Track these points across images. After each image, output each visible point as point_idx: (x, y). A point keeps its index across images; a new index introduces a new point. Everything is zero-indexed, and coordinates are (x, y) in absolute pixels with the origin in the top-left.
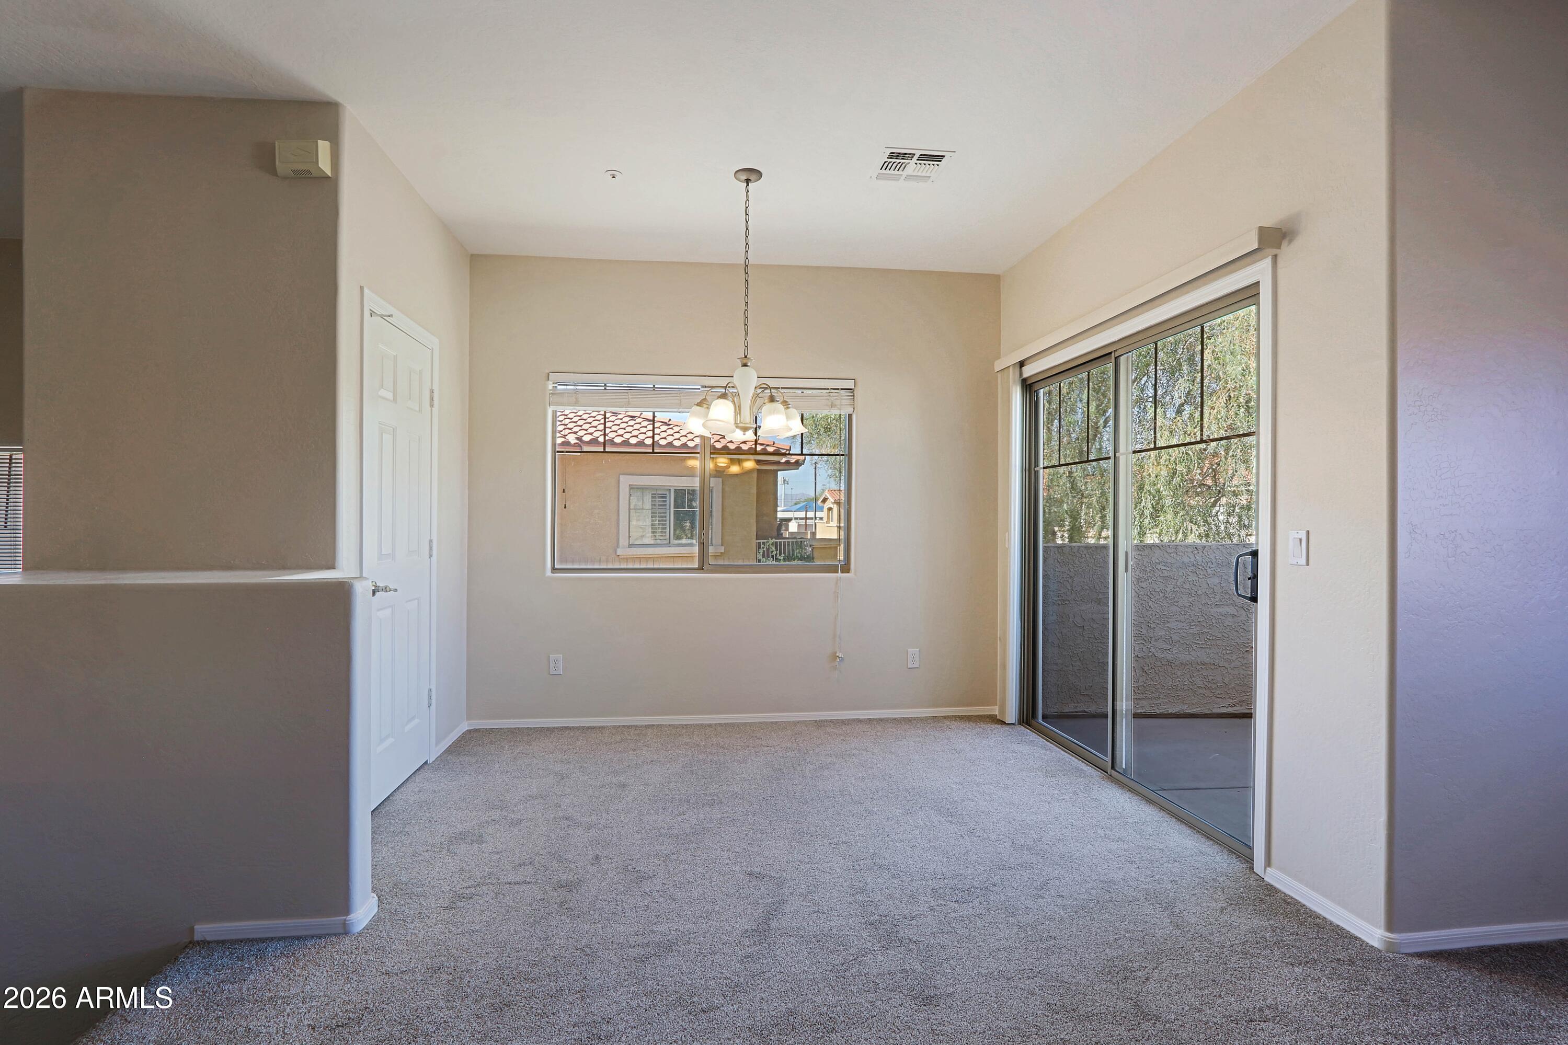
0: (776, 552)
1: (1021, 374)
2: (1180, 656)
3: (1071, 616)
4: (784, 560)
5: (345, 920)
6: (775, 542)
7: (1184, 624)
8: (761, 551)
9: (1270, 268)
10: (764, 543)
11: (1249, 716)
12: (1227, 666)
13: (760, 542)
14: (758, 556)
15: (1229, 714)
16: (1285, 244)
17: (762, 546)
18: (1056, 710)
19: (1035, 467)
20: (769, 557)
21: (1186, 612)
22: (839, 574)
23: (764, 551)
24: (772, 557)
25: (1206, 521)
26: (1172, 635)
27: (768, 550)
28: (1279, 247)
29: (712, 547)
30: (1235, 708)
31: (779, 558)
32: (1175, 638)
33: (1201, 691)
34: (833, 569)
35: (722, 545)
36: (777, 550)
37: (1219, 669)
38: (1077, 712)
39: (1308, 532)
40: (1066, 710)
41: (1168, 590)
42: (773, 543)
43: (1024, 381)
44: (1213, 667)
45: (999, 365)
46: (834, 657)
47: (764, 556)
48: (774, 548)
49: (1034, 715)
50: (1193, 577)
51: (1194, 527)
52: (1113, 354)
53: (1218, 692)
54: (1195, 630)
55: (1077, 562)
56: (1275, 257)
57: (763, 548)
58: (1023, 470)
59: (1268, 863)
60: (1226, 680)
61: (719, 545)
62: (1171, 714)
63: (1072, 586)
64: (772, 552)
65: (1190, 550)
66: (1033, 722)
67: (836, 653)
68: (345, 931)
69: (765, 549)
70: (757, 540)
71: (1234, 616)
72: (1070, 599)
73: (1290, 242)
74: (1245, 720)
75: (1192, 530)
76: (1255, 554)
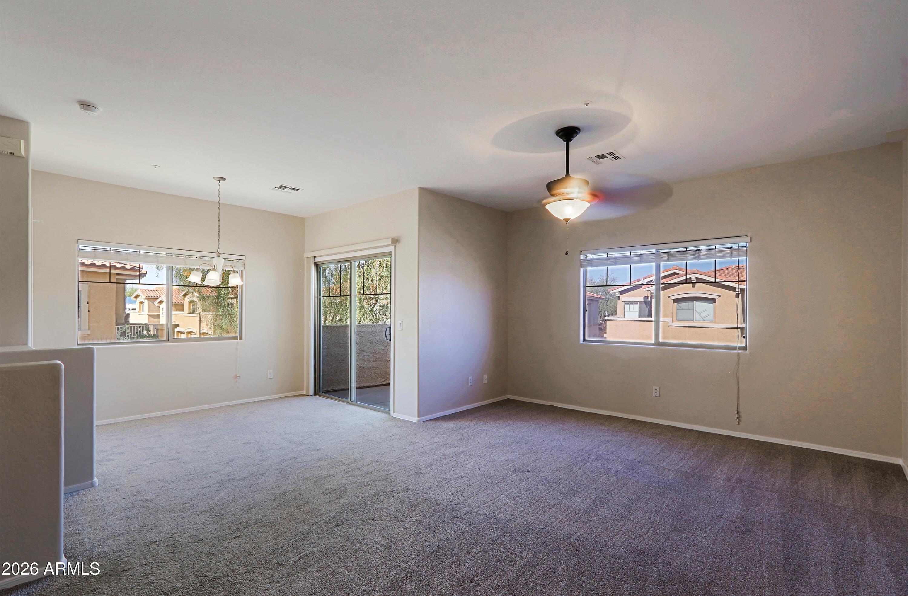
0: (130, 333)
1: (315, 260)
2: (367, 365)
3: (331, 353)
4: (137, 337)
5: (92, 482)
6: (130, 327)
7: (368, 354)
8: (119, 333)
9: (394, 249)
10: (121, 328)
11: (389, 384)
12: (381, 367)
13: (119, 327)
14: (117, 336)
15: (382, 385)
16: (397, 243)
17: (120, 329)
18: (326, 390)
19: (320, 296)
20: (126, 337)
21: (369, 349)
22: (238, 341)
23: (122, 333)
24: (128, 336)
25: (372, 314)
26: (365, 358)
27: (125, 332)
28: (396, 244)
29: (81, 331)
30: (384, 382)
31: (133, 337)
32: (366, 359)
33: (374, 377)
34: (235, 338)
35: (89, 330)
36: (131, 332)
37: (379, 369)
38: (333, 390)
39: (402, 322)
40: (330, 389)
41: (363, 342)
42: (128, 327)
43: (315, 263)
44: (377, 368)
45: (306, 255)
46: (236, 377)
47: (121, 336)
48: (129, 331)
49: (319, 391)
50: (371, 336)
51: (368, 316)
52: (350, 261)
53: (379, 377)
54: (372, 355)
55: (332, 332)
56: (395, 246)
57: (121, 331)
58: (315, 297)
59: (394, 412)
60: (381, 373)
61: (87, 330)
62: (365, 386)
63: (331, 342)
64: (128, 333)
65: (370, 327)
66: (319, 393)
67: (237, 375)
68: (92, 485)
69: (122, 332)
70: (116, 325)
71: (384, 350)
72: (330, 346)
73: (399, 243)
74: (387, 386)
75: (367, 317)
76: (390, 328)
